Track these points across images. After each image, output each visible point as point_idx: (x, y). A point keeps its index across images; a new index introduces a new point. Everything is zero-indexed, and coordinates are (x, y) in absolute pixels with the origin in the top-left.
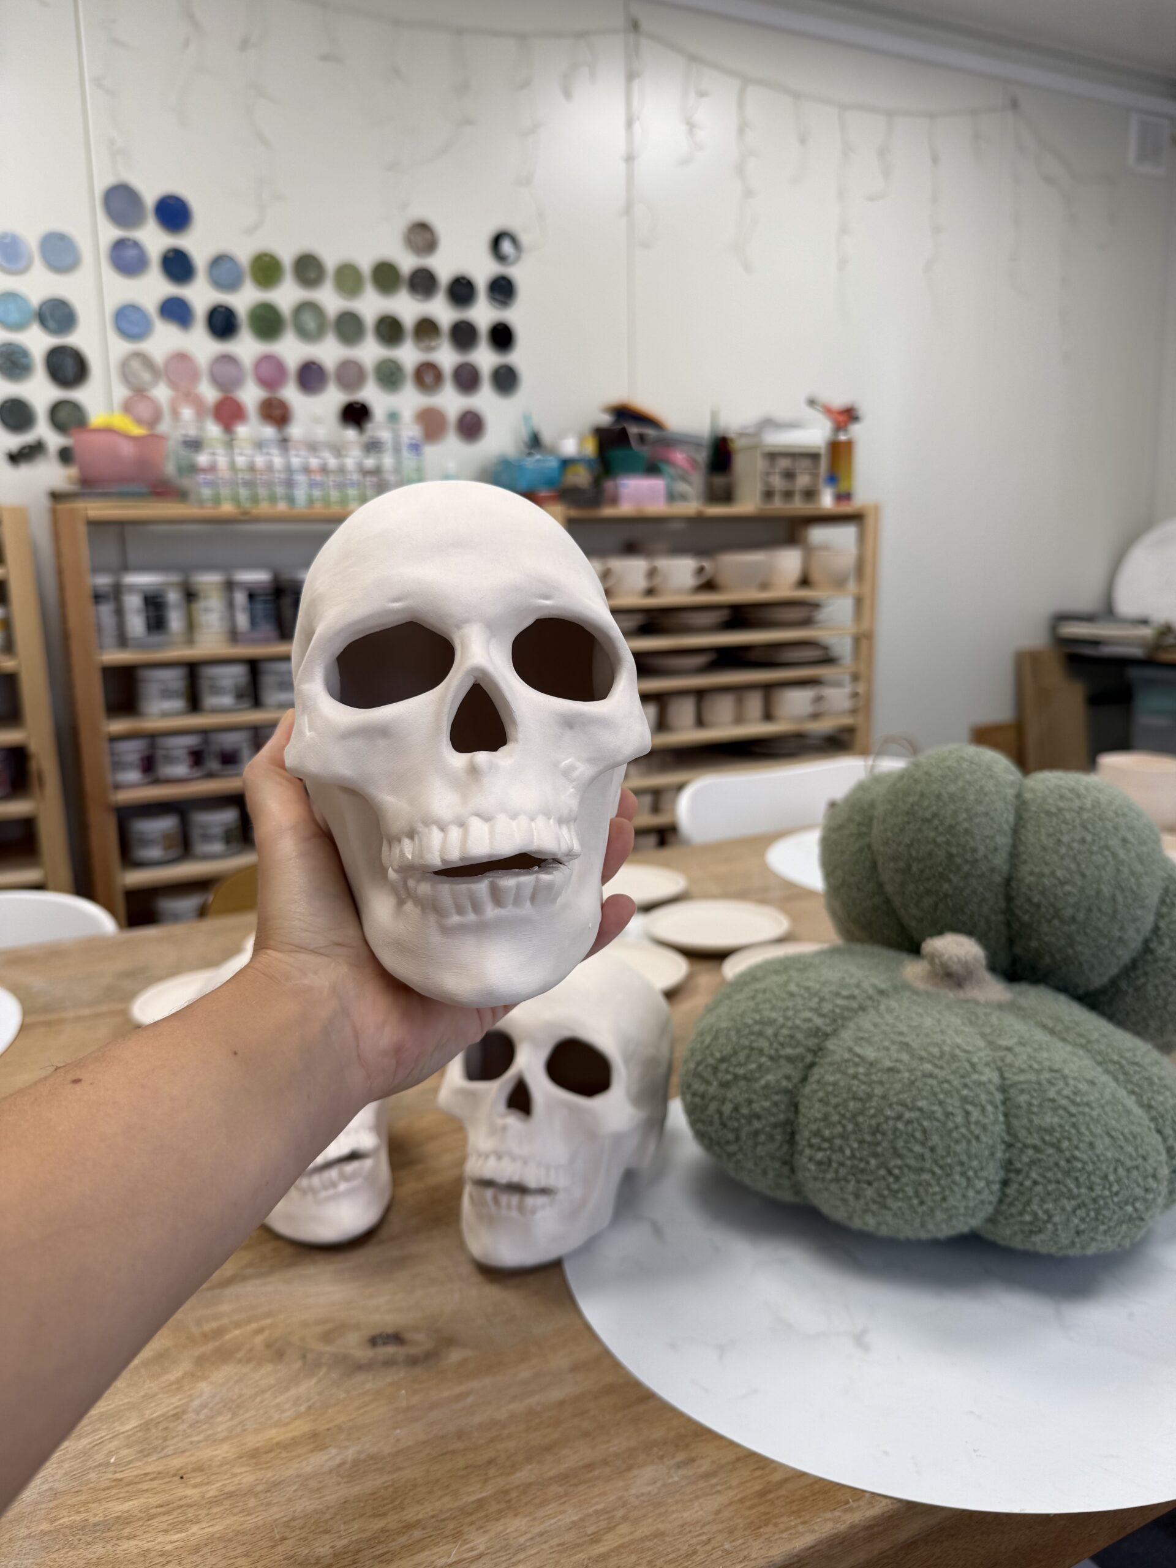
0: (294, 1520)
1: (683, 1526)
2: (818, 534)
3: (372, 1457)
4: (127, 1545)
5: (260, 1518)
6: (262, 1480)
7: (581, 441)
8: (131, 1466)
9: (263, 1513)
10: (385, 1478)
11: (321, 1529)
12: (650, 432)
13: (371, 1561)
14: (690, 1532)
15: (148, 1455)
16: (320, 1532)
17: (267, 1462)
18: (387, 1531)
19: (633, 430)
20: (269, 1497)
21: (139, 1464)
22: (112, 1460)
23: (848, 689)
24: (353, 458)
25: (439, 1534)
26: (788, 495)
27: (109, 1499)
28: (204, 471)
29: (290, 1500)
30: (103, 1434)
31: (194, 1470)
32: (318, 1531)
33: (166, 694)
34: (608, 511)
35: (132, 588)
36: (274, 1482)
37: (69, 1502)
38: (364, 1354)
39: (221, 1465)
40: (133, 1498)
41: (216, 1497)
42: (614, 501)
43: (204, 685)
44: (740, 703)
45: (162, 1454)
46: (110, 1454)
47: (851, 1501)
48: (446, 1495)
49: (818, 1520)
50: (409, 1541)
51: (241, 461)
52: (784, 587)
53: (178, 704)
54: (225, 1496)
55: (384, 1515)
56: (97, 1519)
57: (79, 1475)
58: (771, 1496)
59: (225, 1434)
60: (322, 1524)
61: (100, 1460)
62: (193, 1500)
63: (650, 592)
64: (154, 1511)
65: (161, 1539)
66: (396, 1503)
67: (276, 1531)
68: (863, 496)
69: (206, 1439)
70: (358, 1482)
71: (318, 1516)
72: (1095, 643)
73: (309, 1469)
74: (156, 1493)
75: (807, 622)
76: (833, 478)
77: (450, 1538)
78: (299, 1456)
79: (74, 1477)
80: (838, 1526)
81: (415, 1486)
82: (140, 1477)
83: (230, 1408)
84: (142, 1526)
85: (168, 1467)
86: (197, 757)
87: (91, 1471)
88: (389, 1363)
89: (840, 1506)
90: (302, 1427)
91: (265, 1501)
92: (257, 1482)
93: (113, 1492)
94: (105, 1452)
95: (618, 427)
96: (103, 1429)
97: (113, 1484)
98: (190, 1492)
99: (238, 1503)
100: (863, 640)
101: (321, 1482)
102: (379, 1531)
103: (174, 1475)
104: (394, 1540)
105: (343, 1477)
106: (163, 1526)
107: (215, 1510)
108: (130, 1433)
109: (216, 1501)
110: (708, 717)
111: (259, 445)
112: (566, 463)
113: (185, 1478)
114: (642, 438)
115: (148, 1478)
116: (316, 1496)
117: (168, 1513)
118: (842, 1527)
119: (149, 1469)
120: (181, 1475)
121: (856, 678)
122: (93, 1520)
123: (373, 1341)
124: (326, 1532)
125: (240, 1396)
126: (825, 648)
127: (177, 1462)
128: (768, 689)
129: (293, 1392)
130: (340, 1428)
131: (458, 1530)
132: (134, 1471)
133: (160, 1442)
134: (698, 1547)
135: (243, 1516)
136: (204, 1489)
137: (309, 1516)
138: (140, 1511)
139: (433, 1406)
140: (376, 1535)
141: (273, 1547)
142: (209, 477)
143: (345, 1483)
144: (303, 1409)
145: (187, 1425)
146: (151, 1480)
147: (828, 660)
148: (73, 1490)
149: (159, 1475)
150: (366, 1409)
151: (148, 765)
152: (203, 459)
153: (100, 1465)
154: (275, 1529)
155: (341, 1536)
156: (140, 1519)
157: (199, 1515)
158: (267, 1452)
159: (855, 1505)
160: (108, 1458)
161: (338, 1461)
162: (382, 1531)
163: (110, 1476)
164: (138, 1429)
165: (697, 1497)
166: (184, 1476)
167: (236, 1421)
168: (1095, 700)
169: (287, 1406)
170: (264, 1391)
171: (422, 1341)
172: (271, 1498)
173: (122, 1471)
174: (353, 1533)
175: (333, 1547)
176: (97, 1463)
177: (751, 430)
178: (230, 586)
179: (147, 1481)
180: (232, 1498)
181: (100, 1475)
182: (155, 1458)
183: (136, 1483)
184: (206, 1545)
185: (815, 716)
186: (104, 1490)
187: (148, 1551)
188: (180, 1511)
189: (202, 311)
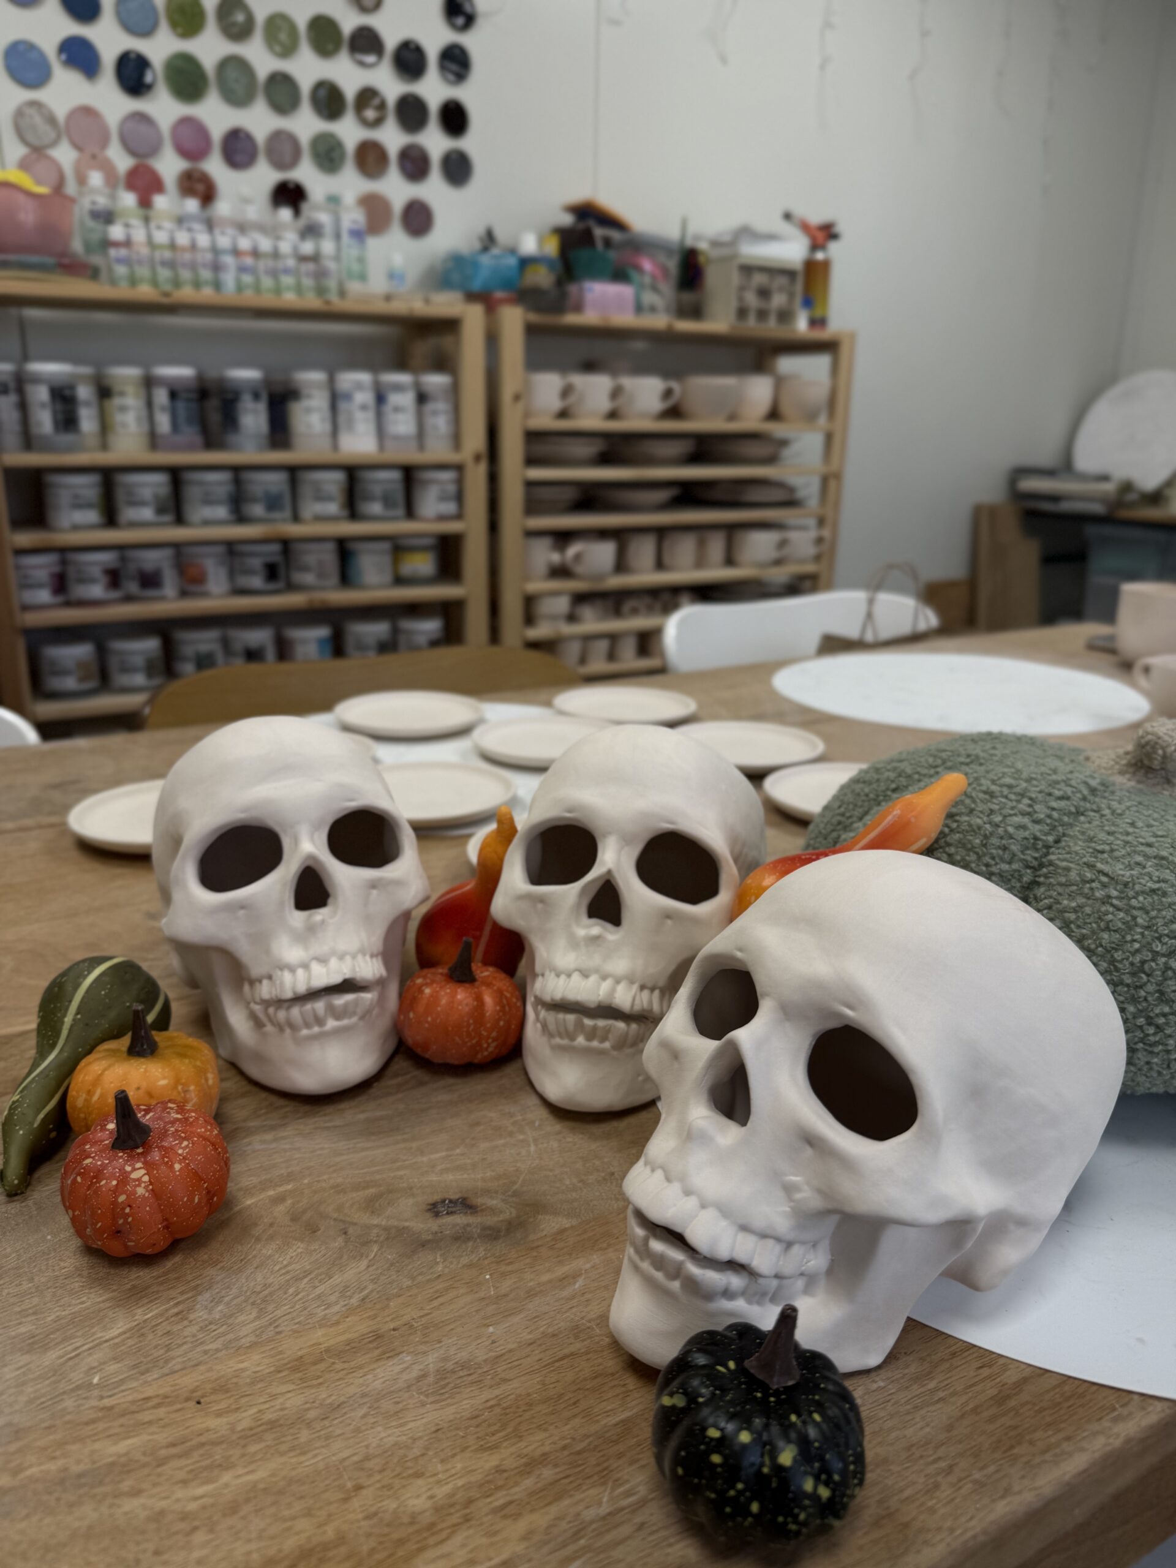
0: (369, 1460)
1: (909, 1448)
2: (787, 364)
3: (464, 1366)
4: (130, 1505)
5: (320, 1458)
6: (313, 1402)
7: (541, 241)
8: (123, 1388)
9: (324, 1451)
10: (487, 1395)
11: (410, 1472)
12: (616, 235)
13: (490, 1517)
14: (921, 1457)
15: (147, 1371)
16: (410, 1476)
17: (319, 1377)
18: (505, 1471)
19: (599, 232)
20: (328, 1427)
21: (135, 1384)
22: (96, 1380)
23: (813, 534)
24: (288, 242)
25: (580, 1472)
26: (762, 315)
27: (96, 1438)
28: (116, 244)
29: (358, 1430)
30: (78, 1344)
31: (215, 1391)
32: (405, 1475)
33: (79, 505)
34: (571, 319)
35: (36, 379)
36: (331, 1404)
37: (38, 1443)
38: (425, 1226)
39: (252, 1383)
40: (132, 1434)
41: (251, 1429)
42: (578, 308)
43: (120, 496)
44: (701, 545)
45: (166, 1370)
46: (91, 1371)
47: (1117, 1406)
48: (575, 1416)
49: (1085, 1434)
50: (539, 1485)
51: (161, 237)
52: (752, 419)
53: (92, 516)
54: (264, 1427)
55: (495, 1447)
56: (81, 1468)
57: (50, 1403)
58: (1012, 1403)
59: (252, 1338)
60: (409, 1464)
61: (78, 1380)
62: (219, 1434)
63: (613, 415)
64: (163, 1452)
65: (180, 1493)
66: (509, 1430)
67: (346, 1477)
68: (838, 323)
69: (226, 1347)
70: (449, 1401)
71: (402, 1451)
72: (1055, 498)
73: (377, 1384)
74: (163, 1427)
75: (771, 460)
76: (808, 302)
77: (596, 1478)
78: (360, 1367)
79: (42, 1406)
80: (1111, 1440)
81: (530, 1405)
82: (138, 1403)
83: (253, 1304)
84: (149, 1475)
85: (177, 1387)
86: (114, 577)
87: (65, 1397)
88: (461, 1237)
89: (1108, 1414)
90: (358, 1327)
91: (323, 1432)
92: (308, 1406)
93: (101, 1426)
94: (83, 1369)
95: (581, 226)
96: (77, 1337)
97: (100, 1414)
98: (213, 1423)
99: (284, 1436)
100: (830, 481)
101: (398, 1403)
102: (493, 1471)
103: (187, 1400)
104: (516, 1484)
105: (427, 1396)
106: (181, 1475)
107: (253, 1448)
108: (116, 1341)
109: (250, 1435)
110: (667, 559)
111: (181, 220)
112: (525, 262)
113: (203, 1404)
114: (608, 243)
115: (150, 1404)
116: (394, 1423)
117: (186, 1454)
118: (1117, 1443)
119: (149, 1392)
120: (197, 1399)
121: (821, 522)
122: (76, 1469)
123: (435, 1209)
124: (418, 1475)
125: (266, 1286)
126: (791, 490)
127: (188, 1381)
128: (732, 530)
129: (337, 1279)
130: (409, 1325)
131: (605, 1465)
132: (128, 1395)
133: (161, 1352)
134: (939, 1479)
135: (295, 1456)
136: (232, 1418)
137: (390, 1453)
138: (144, 1454)
139: (531, 1294)
140: (491, 1477)
141: (346, 1500)
142: (123, 252)
143: (432, 1403)
144: (354, 1301)
145: (197, 1327)
146: (155, 1407)
147: (791, 502)
148: (44, 1425)
149: (165, 1400)
150: (441, 1300)
151: (60, 584)
152: (116, 232)
153: (78, 1388)
154: (344, 1473)
155: (441, 1481)
156: (145, 1465)
157: (231, 1456)
158: (315, 1363)
159: (1125, 1411)
160: (89, 1378)
161: (415, 1372)
162: (497, 1471)
163: (94, 1403)
164: (127, 1335)
165: (917, 1408)
166: (202, 1400)
167: (264, 1321)
168: (1049, 560)
169: (333, 1298)
170: (298, 1279)
171: (502, 1210)
172: (331, 1429)
173: (110, 1396)
174: (456, 1477)
175: (431, 1497)
176: (74, 1385)
177: (727, 238)
178: (149, 383)
179: (148, 1409)
180: (275, 1430)
181: (80, 1402)
182: (156, 1376)
183: (133, 1412)
184: (248, 1500)
185: (778, 562)
186: (87, 1424)
187: (162, 1513)
188: (201, 1451)
189: (109, 55)
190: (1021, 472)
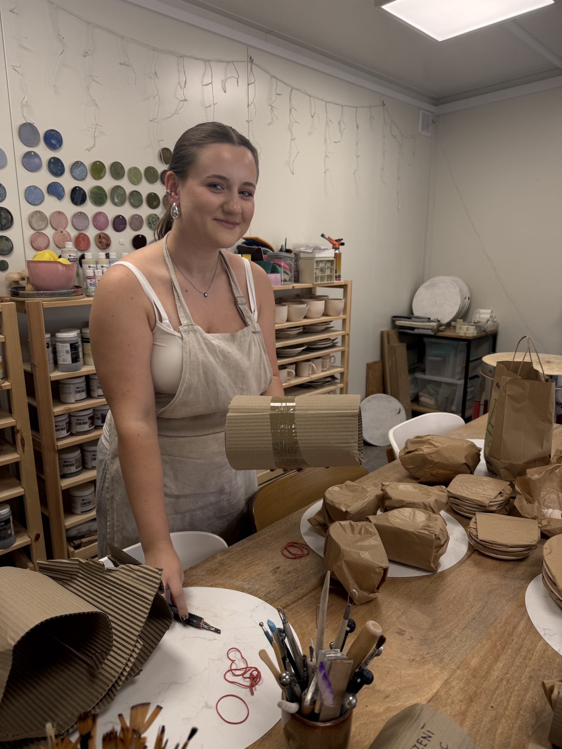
26: (322, 278)
53: (82, 395)
72: (413, 328)
75: (327, 330)
76: (336, 270)
114: (265, 254)
121: (343, 352)
126: (333, 341)
147: (333, 346)
151: (69, 427)
189: (68, 190)
190: (395, 318)
